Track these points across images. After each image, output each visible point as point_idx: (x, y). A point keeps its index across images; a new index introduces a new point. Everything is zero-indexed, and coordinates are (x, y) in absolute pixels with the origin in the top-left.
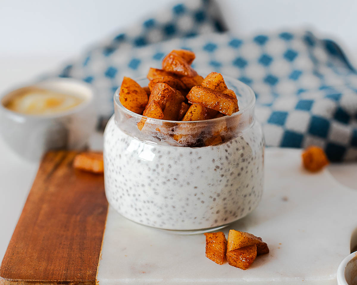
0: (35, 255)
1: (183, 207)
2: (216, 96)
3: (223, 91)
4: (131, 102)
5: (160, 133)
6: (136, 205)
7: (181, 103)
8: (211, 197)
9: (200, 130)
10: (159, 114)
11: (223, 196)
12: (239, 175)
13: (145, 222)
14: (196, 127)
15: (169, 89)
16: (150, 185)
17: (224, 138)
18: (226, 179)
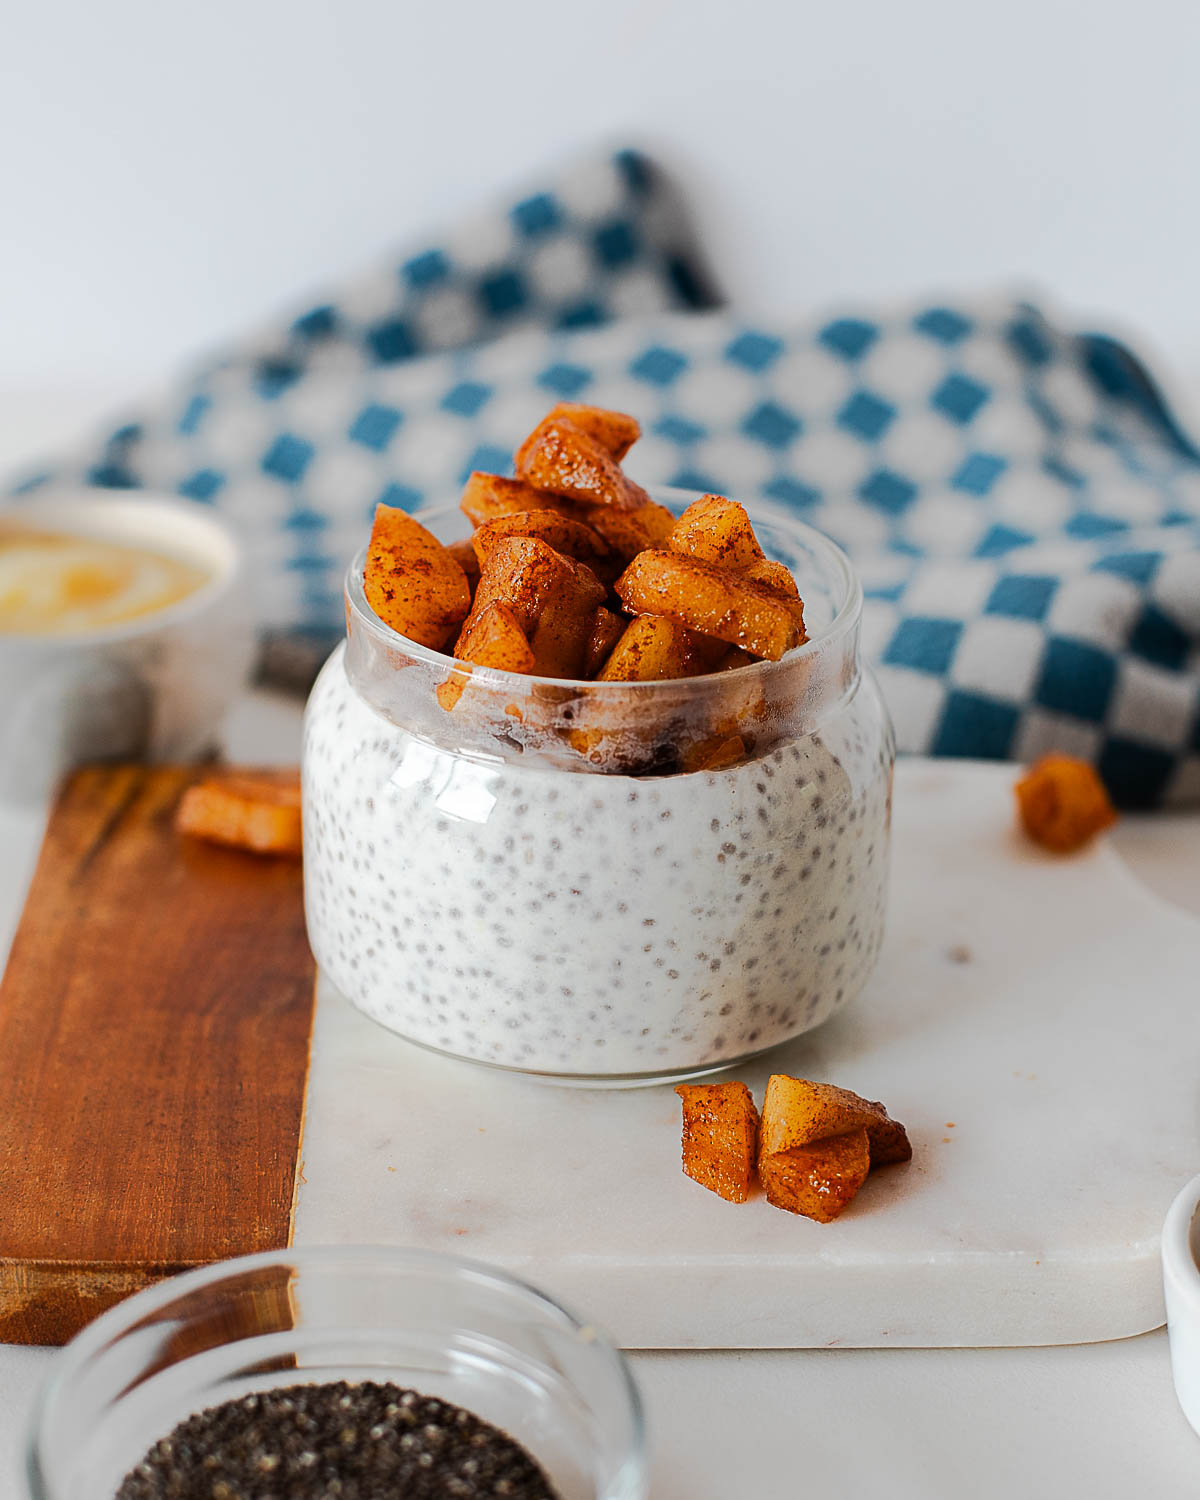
0: (60, 1169)
1: (601, 993)
2: (727, 588)
3: (747, 567)
4: (410, 602)
5: (521, 722)
6: (426, 982)
7: (593, 612)
8: (702, 956)
9: (667, 715)
10: (519, 653)
11: (744, 953)
12: (805, 874)
13: (460, 1046)
14: (653, 704)
15: (552, 560)
16: (480, 911)
17: (755, 741)
18: (760, 892)
